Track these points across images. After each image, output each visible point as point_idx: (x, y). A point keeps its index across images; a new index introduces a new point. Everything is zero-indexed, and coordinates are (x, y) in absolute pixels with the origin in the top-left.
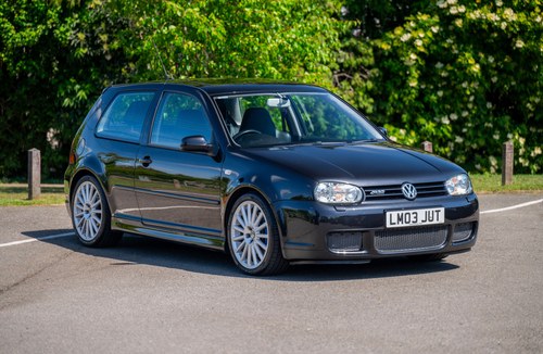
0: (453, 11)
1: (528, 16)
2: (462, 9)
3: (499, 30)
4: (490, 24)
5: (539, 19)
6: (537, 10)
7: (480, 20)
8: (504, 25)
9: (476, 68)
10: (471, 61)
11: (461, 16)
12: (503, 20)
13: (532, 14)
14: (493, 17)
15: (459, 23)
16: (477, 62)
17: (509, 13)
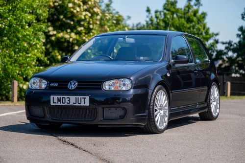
0: (51, 33)
1: (80, 36)
2: (55, 32)
3: (68, 42)
4: (65, 39)
5: (84, 38)
6: (84, 34)
7: (62, 38)
8: (71, 40)
9: (59, 57)
10: (57, 54)
11: (54, 35)
12: (71, 37)
13: (82, 36)
14: (67, 36)
15: (53, 38)
16: (60, 54)
17: (73, 35)
